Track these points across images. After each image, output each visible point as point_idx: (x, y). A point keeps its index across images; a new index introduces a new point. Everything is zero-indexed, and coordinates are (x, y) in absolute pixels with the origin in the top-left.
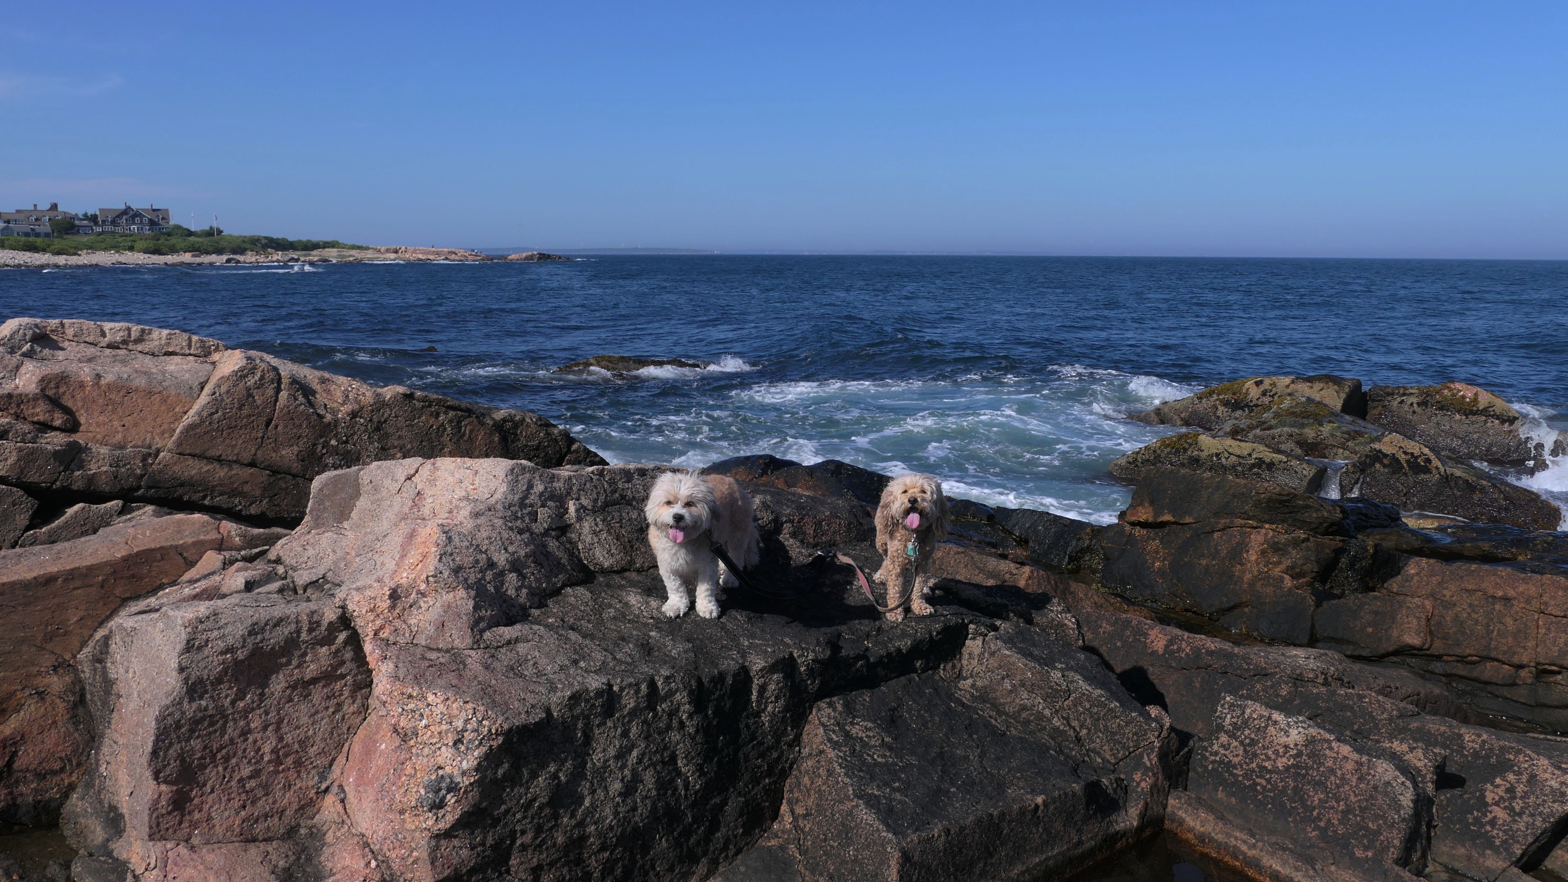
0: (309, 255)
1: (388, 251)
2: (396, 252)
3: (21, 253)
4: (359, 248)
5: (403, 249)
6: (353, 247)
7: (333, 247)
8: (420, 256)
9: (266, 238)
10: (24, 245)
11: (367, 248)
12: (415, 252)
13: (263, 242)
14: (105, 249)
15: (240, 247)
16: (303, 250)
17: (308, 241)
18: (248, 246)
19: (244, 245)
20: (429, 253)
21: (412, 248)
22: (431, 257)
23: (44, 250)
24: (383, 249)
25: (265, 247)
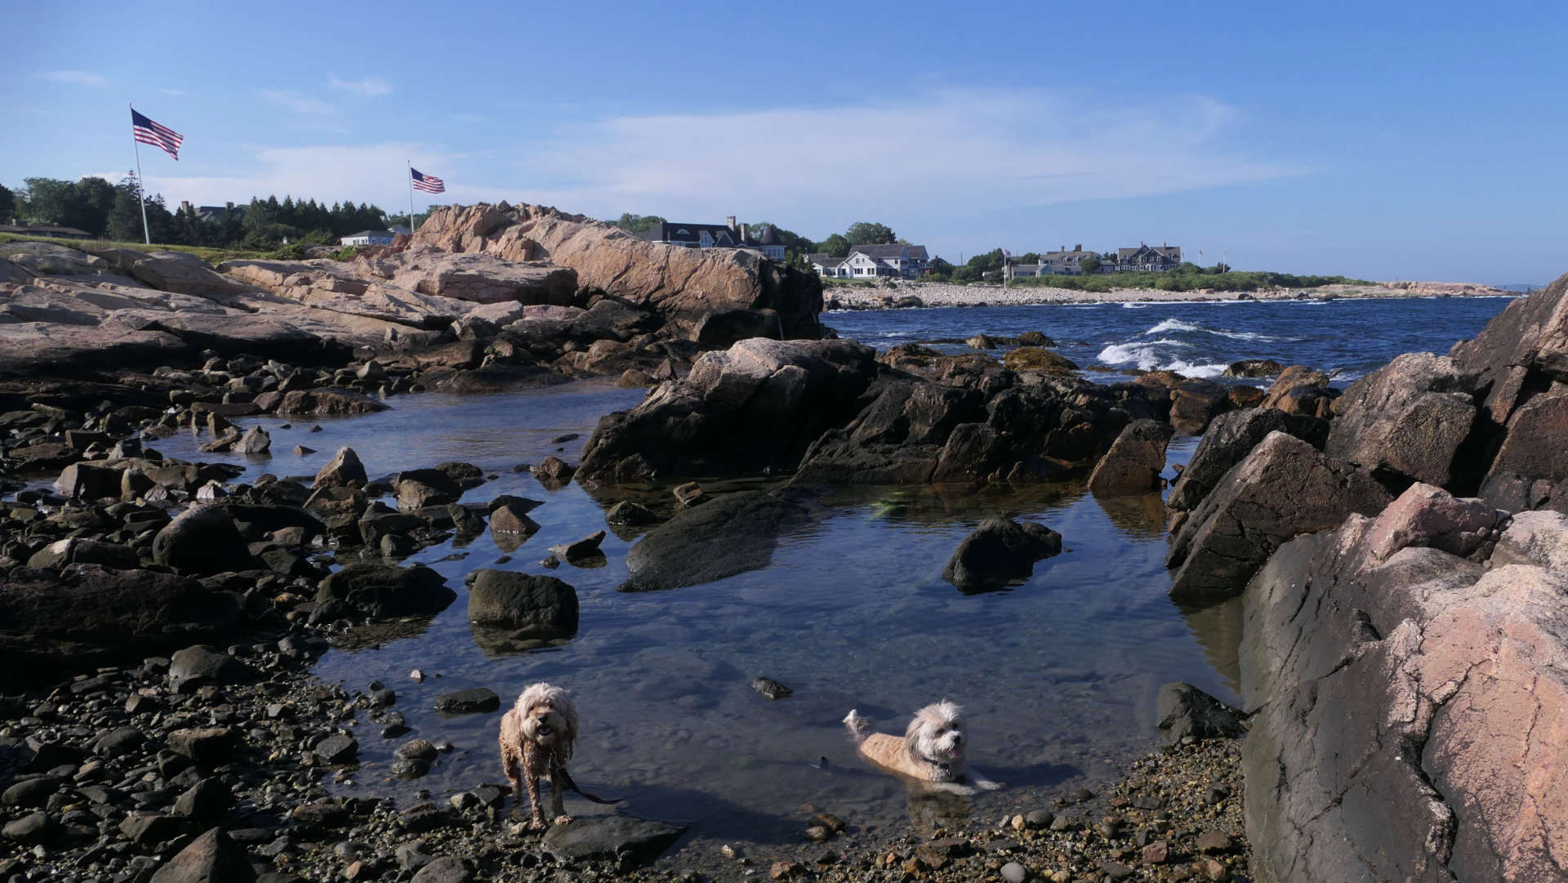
0: (1315, 291)
1: (1396, 286)
2: (1405, 287)
3: (1064, 290)
4: (1366, 283)
5: (1414, 284)
6: (1359, 283)
7: (1339, 283)
8: (1436, 292)
9: (1272, 274)
10: (1065, 283)
11: (1374, 284)
12: (1426, 287)
13: (1270, 277)
14: (1132, 286)
15: (1249, 284)
17: (1313, 277)
18: (1257, 282)
19: (1253, 281)
20: (1445, 289)
21: (1422, 283)
22: (1447, 293)
23: (1081, 288)
24: (1391, 285)
25: (1272, 283)
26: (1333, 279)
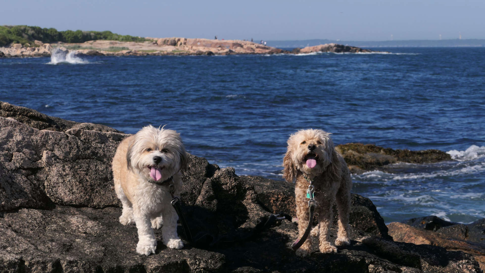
0: (79, 47)
1: (165, 43)
2: (174, 44)
4: (134, 39)
5: (182, 40)
6: (128, 39)
7: (105, 38)
8: (202, 49)
9: (33, 28)
11: (143, 40)
12: (195, 44)
13: (31, 32)
16: (73, 42)
17: (79, 32)
18: (13, 37)
19: (9, 37)
20: (211, 45)
21: (191, 40)
22: (213, 50)
24: (160, 41)
25: (32, 38)
26: (99, 34)
